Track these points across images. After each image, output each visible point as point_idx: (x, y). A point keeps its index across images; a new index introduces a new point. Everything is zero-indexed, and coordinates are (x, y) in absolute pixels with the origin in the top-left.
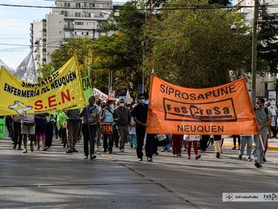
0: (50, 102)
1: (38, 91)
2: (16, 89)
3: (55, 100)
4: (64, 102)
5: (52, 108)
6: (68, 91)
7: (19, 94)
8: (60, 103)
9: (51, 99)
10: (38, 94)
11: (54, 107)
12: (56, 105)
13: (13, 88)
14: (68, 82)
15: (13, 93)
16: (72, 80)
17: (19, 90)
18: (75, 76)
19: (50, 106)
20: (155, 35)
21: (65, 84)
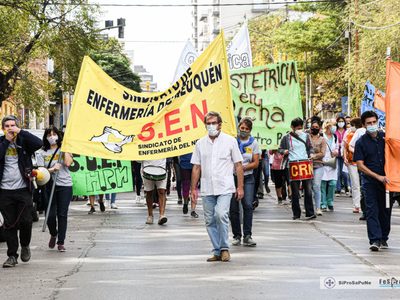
0: (168, 123)
1: (153, 108)
2: (110, 102)
3: (177, 121)
4: (195, 126)
5: (172, 137)
6: (204, 102)
7: (115, 112)
8: (187, 128)
9: (172, 118)
10: (151, 113)
11: (176, 136)
12: (180, 130)
13: (105, 99)
14: (206, 84)
15: (104, 109)
16: (213, 82)
17: (116, 105)
18: (219, 73)
19: (169, 133)
20: (363, 22)
21: (199, 87)
